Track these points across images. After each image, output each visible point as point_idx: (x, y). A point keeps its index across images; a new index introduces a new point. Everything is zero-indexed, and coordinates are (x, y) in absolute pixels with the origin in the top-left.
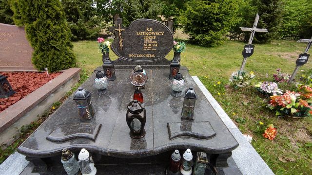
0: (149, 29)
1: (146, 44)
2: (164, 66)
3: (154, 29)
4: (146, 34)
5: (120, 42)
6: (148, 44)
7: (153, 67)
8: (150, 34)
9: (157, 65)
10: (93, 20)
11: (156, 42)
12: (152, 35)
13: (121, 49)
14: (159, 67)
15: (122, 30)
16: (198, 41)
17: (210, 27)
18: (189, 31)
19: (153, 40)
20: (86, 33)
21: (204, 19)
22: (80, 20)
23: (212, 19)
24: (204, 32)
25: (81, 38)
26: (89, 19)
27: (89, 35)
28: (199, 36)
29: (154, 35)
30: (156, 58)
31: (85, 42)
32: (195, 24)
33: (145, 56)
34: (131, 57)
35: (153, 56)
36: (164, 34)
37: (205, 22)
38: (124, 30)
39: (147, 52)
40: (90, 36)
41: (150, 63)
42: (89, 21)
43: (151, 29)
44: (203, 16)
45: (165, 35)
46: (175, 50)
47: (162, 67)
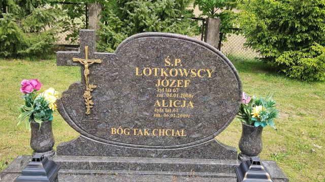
0: (172, 61)
1: (160, 99)
2: (213, 163)
3: (185, 60)
4: (163, 72)
5: (87, 93)
6: (167, 100)
7: (181, 167)
8: (174, 73)
9: (191, 162)
10: (39, 15)
11: (190, 96)
12: (179, 77)
13: (88, 112)
14: (197, 169)
15: (93, 61)
16: (284, 66)
17: (313, 35)
18: (260, 42)
19: (182, 90)
20: (18, 42)
21: (299, 17)
22: (8, 14)
23: (316, 17)
24: (297, 46)
25: (6, 53)
26: (29, 12)
27: (25, 46)
28: (287, 54)
29: (184, 78)
30: (189, 139)
31: (14, 62)
32: (273, 27)
33: (157, 132)
34: (117, 136)
35: (182, 133)
36: (214, 74)
37: (301, 22)
38: (99, 61)
39: (163, 122)
40: (28, 51)
41: (171, 154)
42: (29, 17)
43: (177, 61)
44: (295, 11)
45: (218, 78)
46: (247, 117)
47: (205, 168)
